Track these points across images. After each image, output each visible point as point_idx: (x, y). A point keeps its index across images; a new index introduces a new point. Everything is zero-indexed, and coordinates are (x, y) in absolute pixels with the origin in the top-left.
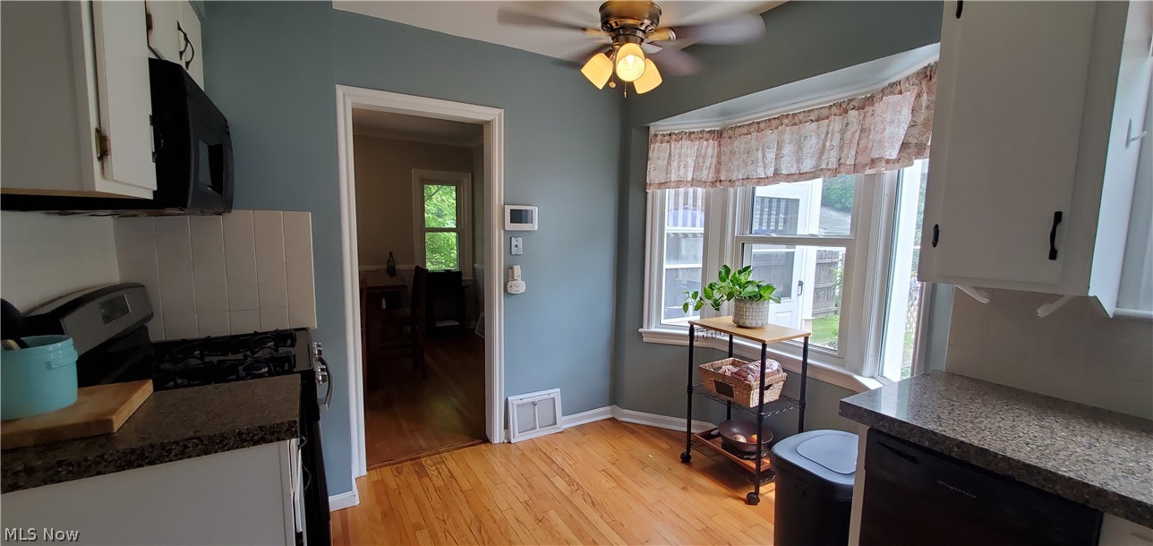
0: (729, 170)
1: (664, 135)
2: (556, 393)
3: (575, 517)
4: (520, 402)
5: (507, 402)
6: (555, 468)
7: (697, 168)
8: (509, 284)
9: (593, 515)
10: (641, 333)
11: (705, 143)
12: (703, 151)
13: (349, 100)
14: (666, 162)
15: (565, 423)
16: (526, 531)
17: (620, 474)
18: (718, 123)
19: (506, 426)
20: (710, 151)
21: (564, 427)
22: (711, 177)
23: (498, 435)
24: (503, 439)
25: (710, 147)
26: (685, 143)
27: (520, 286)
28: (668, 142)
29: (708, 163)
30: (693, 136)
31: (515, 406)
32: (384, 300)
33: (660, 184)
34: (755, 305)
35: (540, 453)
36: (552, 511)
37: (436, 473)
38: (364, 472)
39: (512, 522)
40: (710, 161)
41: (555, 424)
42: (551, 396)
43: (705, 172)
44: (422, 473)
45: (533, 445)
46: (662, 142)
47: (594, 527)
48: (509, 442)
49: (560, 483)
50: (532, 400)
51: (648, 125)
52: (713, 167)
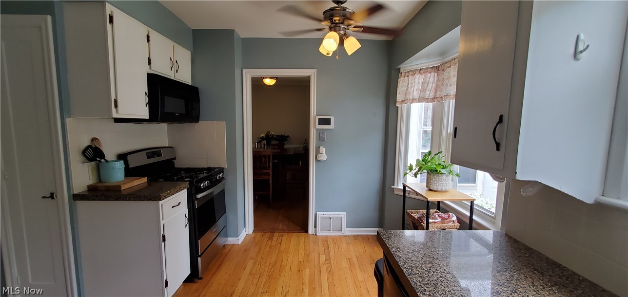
0: (441, 91)
1: (406, 73)
2: (343, 215)
3: (316, 275)
4: (323, 216)
5: (316, 214)
6: (327, 251)
7: (423, 90)
8: (318, 156)
9: (325, 276)
10: (393, 189)
11: (429, 74)
12: (428, 80)
13: (248, 75)
14: (406, 88)
15: (347, 231)
16: (290, 273)
17: (356, 262)
18: (439, 62)
19: (315, 227)
20: (431, 80)
21: (347, 234)
22: (432, 95)
23: (311, 229)
24: (314, 233)
25: (432, 77)
26: (417, 76)
27: (324, 157)
28: (408, 76)
29: (430, 87)
30: (422, 71)
31: (320, 218)
32: (300, 161)
33: (402, 101)
34: (436, 176)
35: (326, 243)
36: (308, 269)
37: (276, 240)
38: (251, 232)
39: (288, 267)
40: (431, 86)
41: (342, 231)
42: (340, 216)
43: (428, 93)
44: (271, 238)
45: (326, 239)
46: (404, 77)
47: (320, 282)
48: (316, 235)
49: (323, 258)
50: (329, 216)
51: (398, 67)
52: (433, 89)
